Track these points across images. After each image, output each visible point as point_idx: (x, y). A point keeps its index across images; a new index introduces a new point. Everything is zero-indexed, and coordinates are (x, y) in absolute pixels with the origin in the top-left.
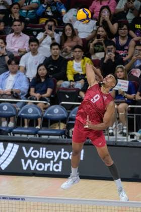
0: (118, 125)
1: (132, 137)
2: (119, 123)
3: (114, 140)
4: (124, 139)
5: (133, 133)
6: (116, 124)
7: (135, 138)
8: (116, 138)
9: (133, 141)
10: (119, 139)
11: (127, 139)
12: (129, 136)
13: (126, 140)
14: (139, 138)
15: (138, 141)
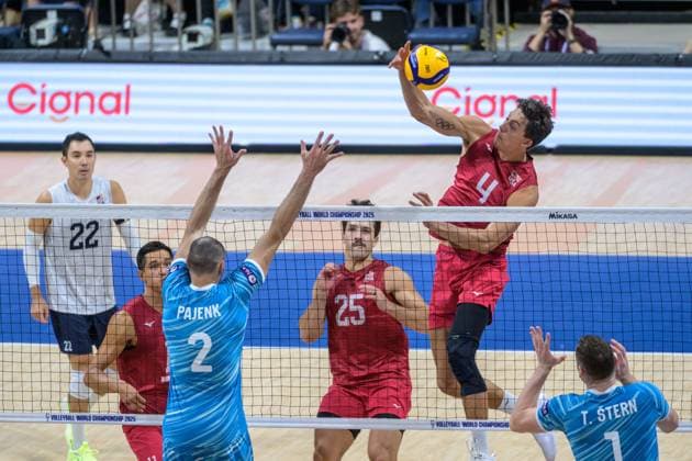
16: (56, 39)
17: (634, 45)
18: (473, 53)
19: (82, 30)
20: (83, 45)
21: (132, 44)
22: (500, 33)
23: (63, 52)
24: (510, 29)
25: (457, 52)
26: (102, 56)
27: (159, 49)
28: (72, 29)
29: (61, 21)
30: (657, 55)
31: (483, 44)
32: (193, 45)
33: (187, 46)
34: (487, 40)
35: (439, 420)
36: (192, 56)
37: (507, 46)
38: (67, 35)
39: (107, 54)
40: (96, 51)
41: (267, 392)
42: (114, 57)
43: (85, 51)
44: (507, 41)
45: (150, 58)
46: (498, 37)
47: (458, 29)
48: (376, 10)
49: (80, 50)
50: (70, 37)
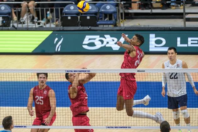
0: (29, 16)
1: (39, 24)
2: (29, 14)
3: (26, 27)
4: (33, 26)
5: (39, 21)
6: (27, 16)
7: (41, 25)
8: (28, 25)
9: (40, 27)
10: (29, 26)
11: (35, 25)
12: (37, 24)
13: (34, 27)
14: (43, 24)
15: (43, 27)
16: (2, 24)
17: (158, 25)
18: (115, 27)
19: (9, 22)
20: (9, 26)
21: (22, 26)
22: (122, 22)
23: (4, 28)
24: (124, 21)
25: (110, 27)
26: (15, 29)
27: (30, 27)
28: (6, 22)
29: (4, 19)
30: (164, 27)
31: (117, 25)
32: (39, 26)
33: (37, 26)
34: (118, 24)
35: (108, 126)
36: (39, 29)
37: (124, 26)
38: (5, 23)
39: (16, 28)
40: (13, 27)
41: (62, 119)
42: (18, 29)
43: (10, 28)
44: (124, 24)
45: (27, 29)
46: (121, 23)
47: (110, 21)
48: (88, 16)
49: (8, 28)
50: (6, 24)
